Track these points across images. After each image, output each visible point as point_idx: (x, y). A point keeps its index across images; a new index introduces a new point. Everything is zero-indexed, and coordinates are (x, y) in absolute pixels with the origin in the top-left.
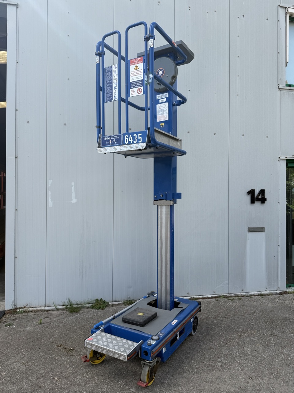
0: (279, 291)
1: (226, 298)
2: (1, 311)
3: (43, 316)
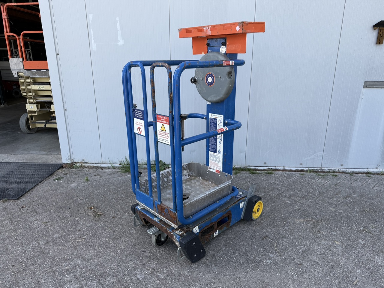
1: (316, 173)
2: (59, 164)
3: (95, 173)
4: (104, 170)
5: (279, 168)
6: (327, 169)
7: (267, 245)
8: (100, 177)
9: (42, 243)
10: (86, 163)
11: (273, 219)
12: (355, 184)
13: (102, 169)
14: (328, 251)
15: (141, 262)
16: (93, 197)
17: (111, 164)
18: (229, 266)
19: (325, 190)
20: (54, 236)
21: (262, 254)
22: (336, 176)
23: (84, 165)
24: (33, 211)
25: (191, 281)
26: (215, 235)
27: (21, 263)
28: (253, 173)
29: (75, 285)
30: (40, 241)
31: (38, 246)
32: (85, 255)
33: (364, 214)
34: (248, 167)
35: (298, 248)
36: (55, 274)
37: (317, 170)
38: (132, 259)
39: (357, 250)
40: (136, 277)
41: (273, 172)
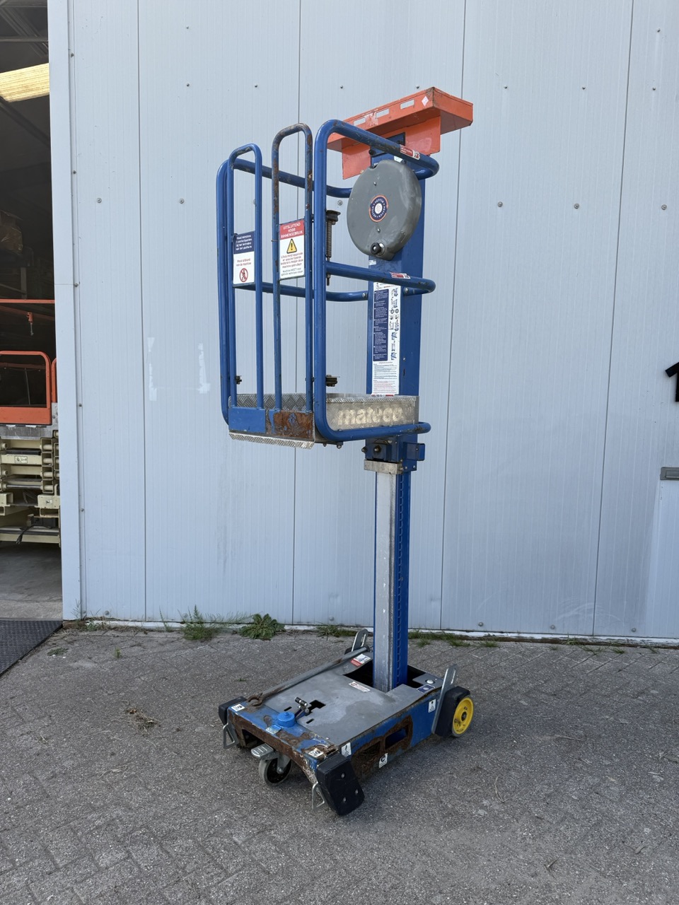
1: (583, 647)
2: (54, 622)
3: (131, 642)
4: (151, 634)
5: (510, 635)
6: (606, 638)
7: (479, 784)
8: (142, 649)
9: (42, 778)
10: (113, 619)
11: (492, 735)
12: (658, 670)
13: (145, 633)
14: (594, 795)
16: (133, 689)
17: (164, 622)
18: (407, 821)
19: (597, 681)
20: (65, 764)
21: (469, 799)
22: (622, 653)
23: (108, 623)
24: (14, 716)
25: (335, 847)
26: (381, 764)
27: (6, 813)
28: (457, 645)
29: (117, 853)
30: (38, 773)
31: (35, 784)
32: (131, 800)
33: (669, 726)
34: (446, 632)
35: (538, 788)
36: (75, 833)
37: (586, 640)
38: (222, 808)
39: (647, 794)
40: (232, 840)
41: (498, 643)
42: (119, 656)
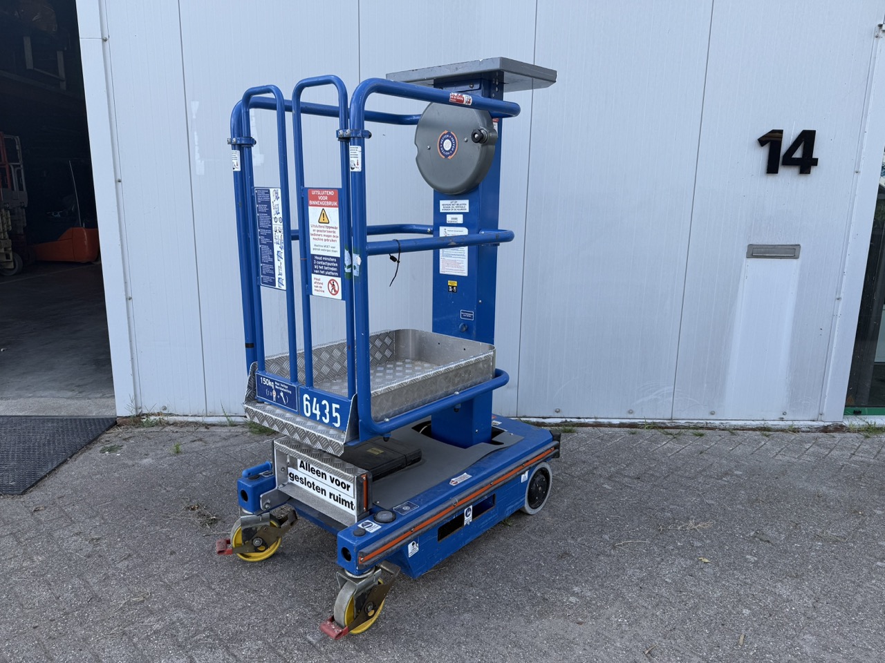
0: (822, 424)
1: (662, 431)
2: (107, 419)
3: (192, 437)
4: (212, 429)
5: (587, 421)
6: (684, 421)
7: (568, 570)
8: (204, 444)
9: (93, 580)
10: (171, 415)
11: (577, 519)
12: (739, 451)
13: (206, 428)
14: (688, 577)
15: (314, 609)
16: (194, 485)
17: (227, 416)
18: (494, 611)
19: (680, 463)
20: (119, 566)
21: (559, 586)
22: (701, 435)
23: (166, 418)
24: (62, 516)
25: (419, 642)
27: (51, 620)
29: (178, 659)
30: (88, 577)
31: (85, 587)
32: (193, 601)
33: (757, 506)
34: (522, 419)
35: (630, 572)
36: (130, 639)
37: (664, 423)
38: (294, 605)
39: (742, 574)
40: (306, 639)
41: (575, 428)
42: (178, 452)
